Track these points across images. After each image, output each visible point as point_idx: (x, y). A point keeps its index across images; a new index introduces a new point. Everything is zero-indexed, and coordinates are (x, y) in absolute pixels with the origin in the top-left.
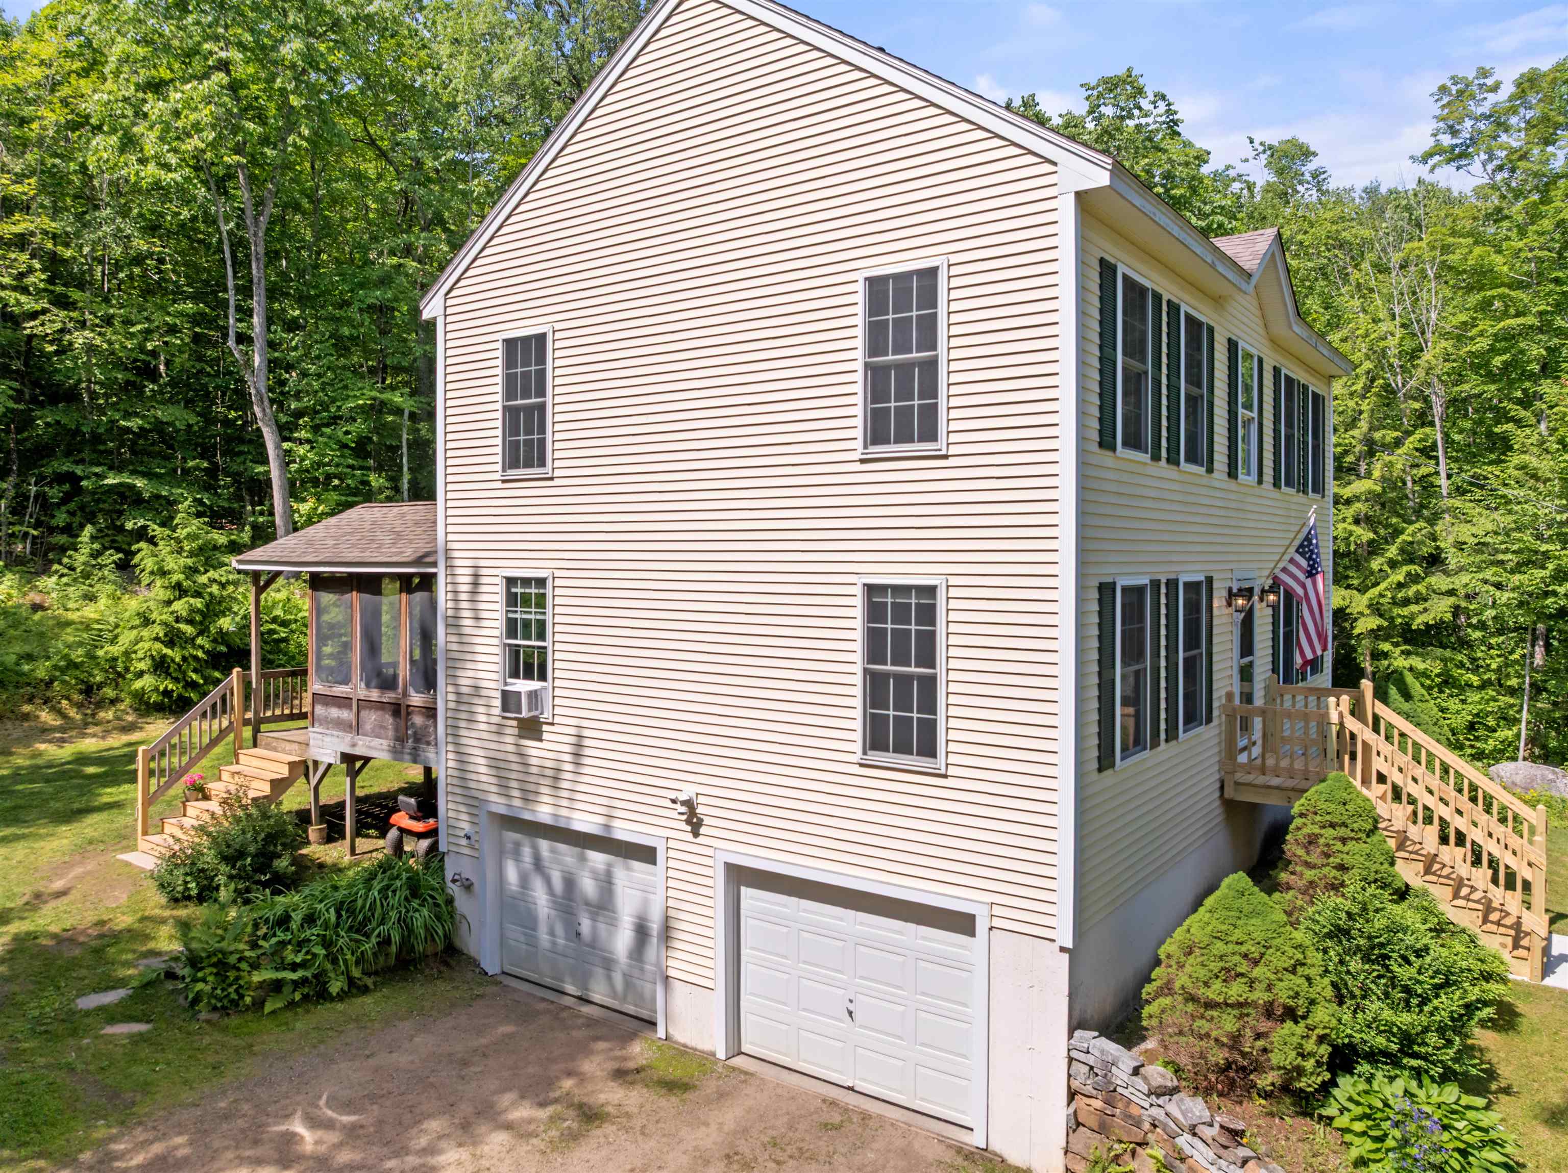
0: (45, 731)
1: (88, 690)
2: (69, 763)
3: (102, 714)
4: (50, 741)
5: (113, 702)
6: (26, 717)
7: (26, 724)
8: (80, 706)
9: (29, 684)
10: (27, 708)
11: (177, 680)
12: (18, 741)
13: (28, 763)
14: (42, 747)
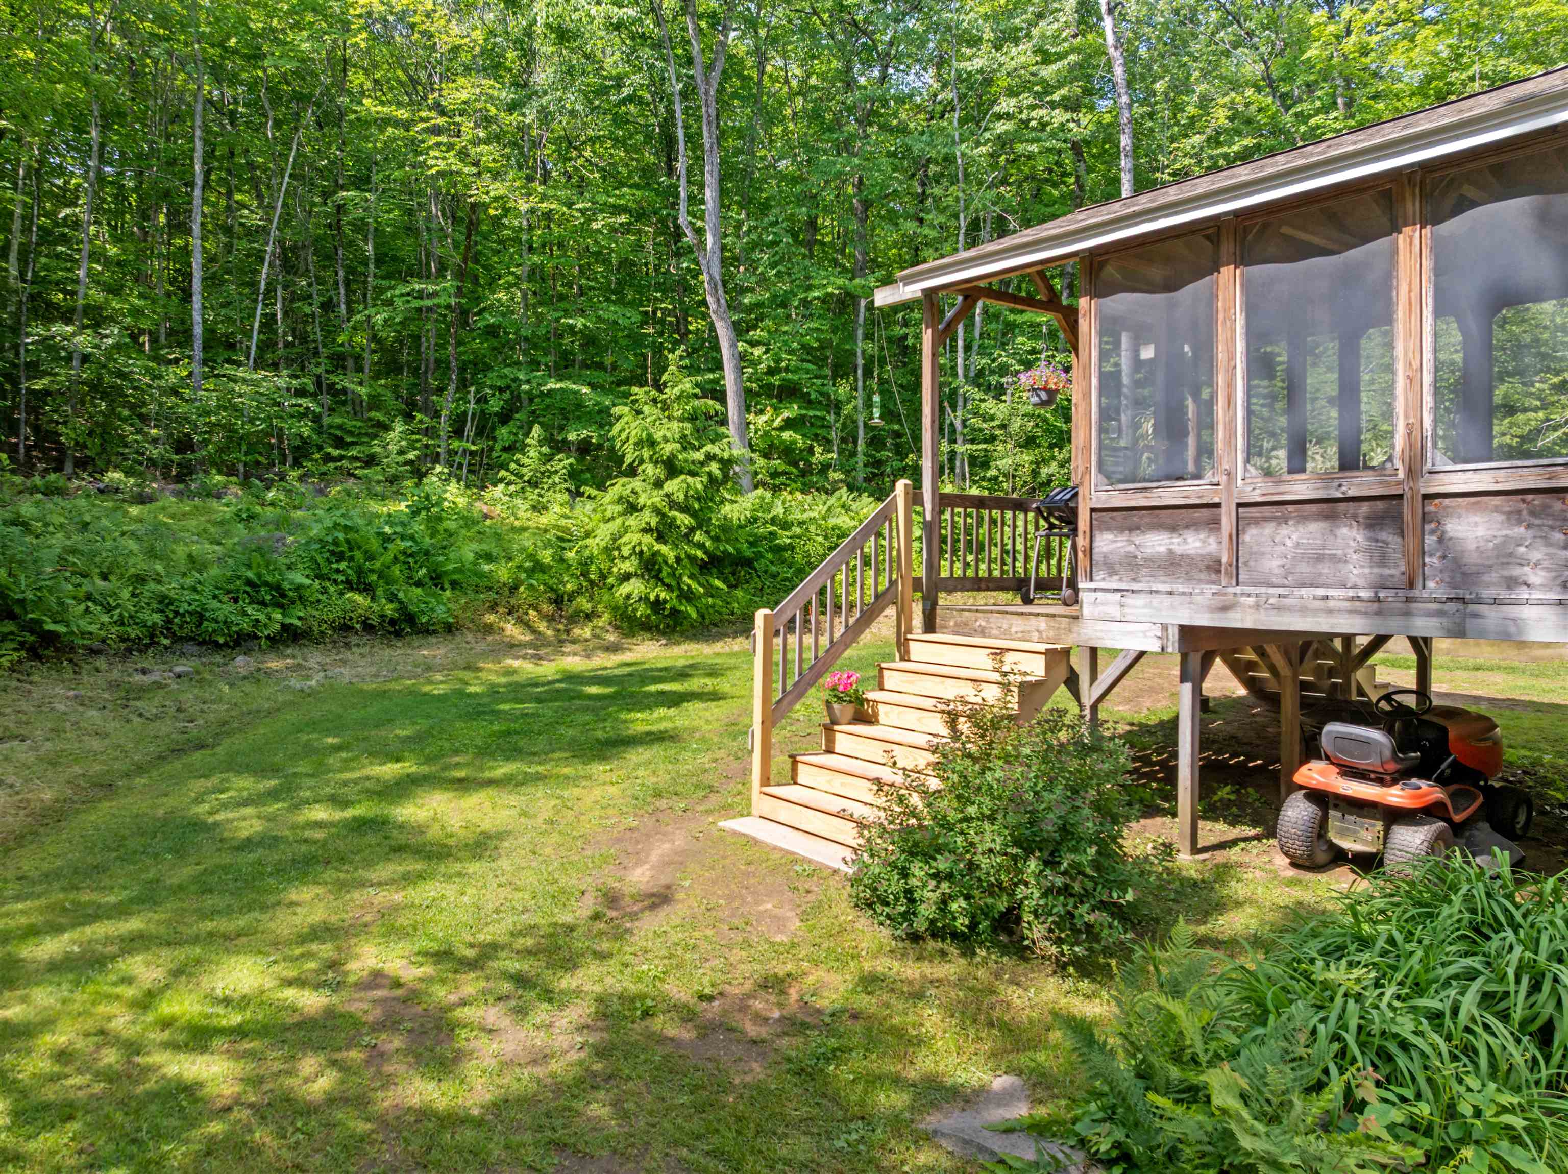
0: (512, 647)
1: (558, 601)
2: (559, 681)
3: (577, 631)
4: (524, 657)
5: (589, 617)
6: (489, 629)
7: (490, 638)
8: (550, 619)
9: (490, 589)
10: (490, 618)
11: (669, 587)
12: (484, 655)
13: (503, 680)
14: (516, 663)
